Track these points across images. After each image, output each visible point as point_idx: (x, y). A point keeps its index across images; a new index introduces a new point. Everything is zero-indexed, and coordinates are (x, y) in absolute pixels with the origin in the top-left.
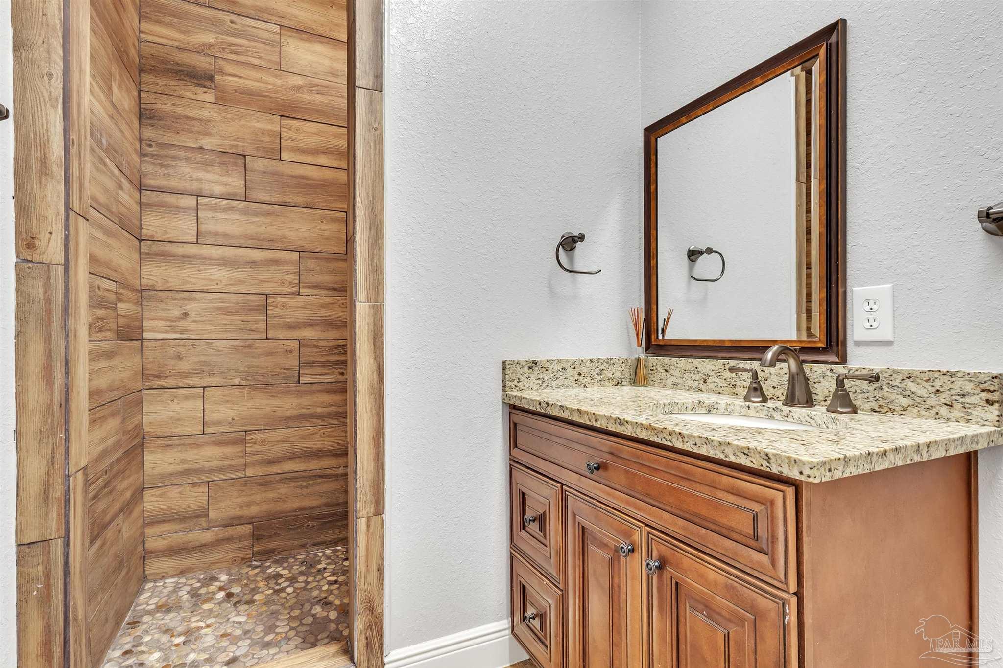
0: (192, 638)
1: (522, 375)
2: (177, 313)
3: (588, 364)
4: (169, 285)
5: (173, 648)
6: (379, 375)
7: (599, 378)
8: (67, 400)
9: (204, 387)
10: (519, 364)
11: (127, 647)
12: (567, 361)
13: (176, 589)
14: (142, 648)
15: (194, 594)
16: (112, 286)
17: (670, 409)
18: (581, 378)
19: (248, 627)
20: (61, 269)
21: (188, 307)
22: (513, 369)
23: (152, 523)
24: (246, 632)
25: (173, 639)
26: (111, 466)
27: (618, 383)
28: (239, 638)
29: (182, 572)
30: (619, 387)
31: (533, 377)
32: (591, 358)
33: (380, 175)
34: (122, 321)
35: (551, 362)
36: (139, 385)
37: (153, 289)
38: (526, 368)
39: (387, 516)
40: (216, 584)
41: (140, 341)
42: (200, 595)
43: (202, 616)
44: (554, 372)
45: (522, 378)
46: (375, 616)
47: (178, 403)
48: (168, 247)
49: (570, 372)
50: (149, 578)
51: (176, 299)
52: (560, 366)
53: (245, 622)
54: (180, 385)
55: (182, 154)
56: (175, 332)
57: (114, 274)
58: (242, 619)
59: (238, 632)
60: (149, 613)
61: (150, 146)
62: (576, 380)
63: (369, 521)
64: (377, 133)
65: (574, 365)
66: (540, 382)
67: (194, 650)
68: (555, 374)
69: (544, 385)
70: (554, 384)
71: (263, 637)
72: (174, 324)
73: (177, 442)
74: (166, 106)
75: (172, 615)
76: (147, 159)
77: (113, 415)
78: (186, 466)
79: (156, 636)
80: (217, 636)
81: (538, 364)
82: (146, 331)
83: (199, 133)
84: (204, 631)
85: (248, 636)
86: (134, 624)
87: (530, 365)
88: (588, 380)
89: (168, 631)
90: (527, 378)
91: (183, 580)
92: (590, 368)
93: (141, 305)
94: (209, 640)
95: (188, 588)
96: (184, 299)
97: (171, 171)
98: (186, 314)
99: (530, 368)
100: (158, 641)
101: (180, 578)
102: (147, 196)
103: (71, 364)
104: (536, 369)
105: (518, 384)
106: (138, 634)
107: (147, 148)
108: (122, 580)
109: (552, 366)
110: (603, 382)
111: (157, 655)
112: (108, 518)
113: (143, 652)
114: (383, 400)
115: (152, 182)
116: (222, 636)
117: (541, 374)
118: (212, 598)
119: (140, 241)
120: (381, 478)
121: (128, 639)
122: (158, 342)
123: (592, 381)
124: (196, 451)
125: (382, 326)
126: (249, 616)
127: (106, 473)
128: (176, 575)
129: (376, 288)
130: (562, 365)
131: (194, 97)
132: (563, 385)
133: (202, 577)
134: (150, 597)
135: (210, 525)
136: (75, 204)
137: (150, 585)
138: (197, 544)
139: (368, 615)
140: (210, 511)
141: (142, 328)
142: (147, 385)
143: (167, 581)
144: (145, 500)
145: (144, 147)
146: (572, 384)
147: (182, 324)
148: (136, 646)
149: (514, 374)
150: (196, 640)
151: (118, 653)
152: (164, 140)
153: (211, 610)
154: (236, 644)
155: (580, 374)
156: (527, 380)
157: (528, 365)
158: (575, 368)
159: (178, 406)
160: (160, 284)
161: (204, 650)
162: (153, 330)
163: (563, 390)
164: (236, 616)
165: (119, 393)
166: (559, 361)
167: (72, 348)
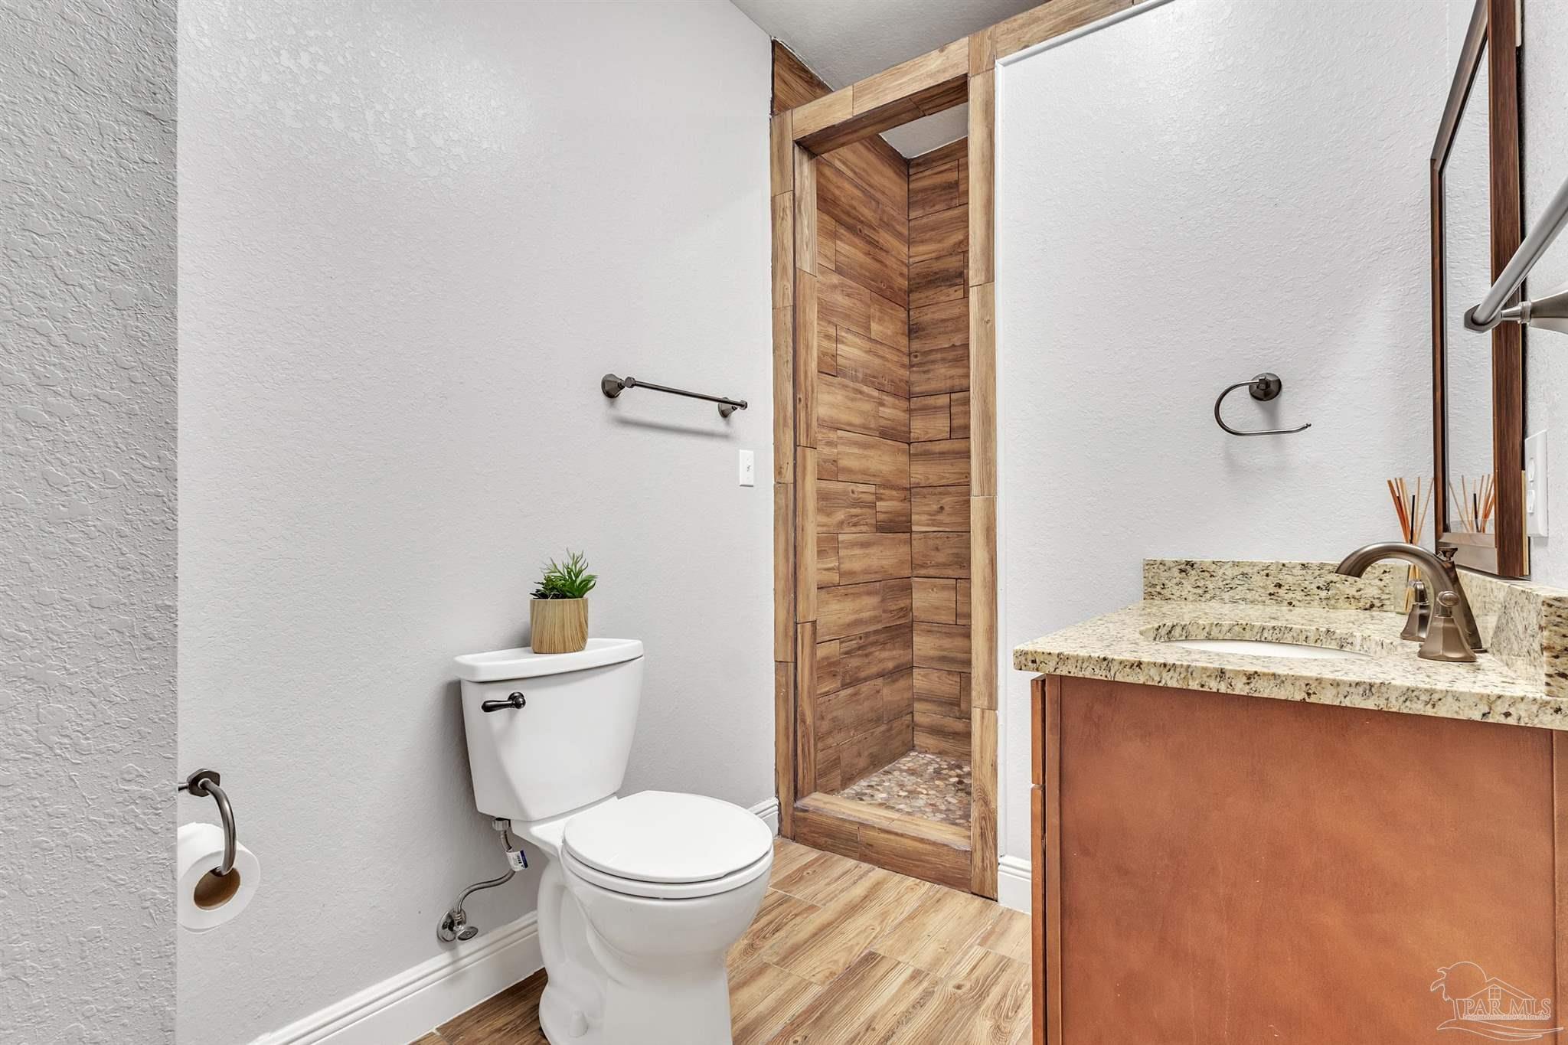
0: (911, 796)
1: (1170, 579)
2: (935, 507)
3: (1298, 571)
4: (931, 481)
5: (896, 797)
6: (993, 569)
7: (1323, 594)
8: (795, 573)
9: (957, 579)
10: (1164, 565)
11: (873, 783)
12: (1252, 565)
13: (929, 763)
14: (879, 788)
15: (938, 772)
16: (872, 488)
17: (1275, 637)
18: (1282, 592)
19: (952, 808)
20: (792, 485)
21: (944, 501)
22: (1154, 570)
23: (920, 700)
24: (948, 810)
25: (901, 791)
26: (867, 634)
27: (1372, 606)
28: (941, 811)
29: (940, 753)
30: (1374, 613)
31: (1188, 585)
32: (1304, 562)
33: (991, 366)
34: (880, 517)
35: (1219, 564)
36: (907, 573)
37: (918, 486)
38: (1175, 571)
39: (1000, 712)
40: (958, 771)
41: (909, 534)
42: (941, 774)
43: (929, 787)
44: (1225, 580)
45: (1169, 584)
46: (990, 811)
47: (937, 593)
48: (929, 446)
49: (1258, 580)
50: (917, 748)
51: (935, 494)
52: (1237, 571)
53: (954, 804)
54: (938, 575)
55: (939, 356)
56: (934, 526)
57: (872, 478)
58: (954, 801)
59: (943, 807)
60: (901, 771)
61: (916, 357)
62: (1270, 594)
63: (983, 713)
64: (988, 325)
65: (1267, 572)
66: (1200, 591)
67: (906, 804)
68: (1228, 582)
69: (1208, 596)
70: (1226, 596)
71: (957, 819)
72: (933, 518)
73: (936, 629)
74: (928, 316)
75: (912, 777)
76: (914, 369)
77: (869, 593)
78: (945, 653)
79: (893, 785)
80: (927, 803)
81: (1195, 566)
82: (914, 525)
83: (952, 331)
84: (921, 796)
85: (947, 813)
86: (888, 773)
87: (1183, 567)
88: (1299, 595)
89: (901, 786)
90: (1177, 584)
91: (938, 760)
92: (1302, 578)
93: (910, 501)
94: (920, 803)
95: (937, 766)
96: (940, 494)
97: (930, 375)
98: (942, 508)
99: (1181, 571)
100: (892, 788)
101: (938, 757)
102: (916, 403)
103: (798, 549)
104: (1193, 572)
105: (1162, 592)
106: (884, 779)
107: (915, 359)
108: (880, 733)
109: (1222, 571)
110: (1333, 602)
111: (884, 795)
112: (862, 675)
113: (878, 790)
114: (996, 594)
115: (917, 389)
116: (930, 804)
117: (1202, 581)
118: (946, 779)
119: (909, 444)
120: (994, 673)
121: (876, 779)
122: (922, 535)
123: (1308, 598)
124: (950, 640)
125: (995, 520)
126: (960, 802)
127: (861, 638)
128: (936, 753)
129: (989, 481)
130: (1241, 570)
131: (947, 299)
132: (1244, 600)
133: (953, 763)
134: (909, 762)
135: (962, 715)
136: (802, 441)
137: (913, 754)
138: (951, 730)
139: (982, 806)
140: (962, 702)
141: (911, 522)
142: (915, 573)
143: (927, 755)
144: (914, 677)
145: (913, 359)
146: (1264, 598)
147: (939, 517)
148: (878, 785)
149: (1156, 577)
150: (912, 799)
151: (865, 784)
152: (927, 348)
153: (938, 786)
154: (934, 813)
155: (1279, 586)
156: (1177, 587)
157: (1179, 567)
158: (1267, 575)
159: (937, 596)
160: (923, 481)
161: (911, 807)
162: (918, 524)
163: (1242, 605)
164: (952, 797)
165: (879, 577)
166: (1236, 564)
167: (799, 538)
